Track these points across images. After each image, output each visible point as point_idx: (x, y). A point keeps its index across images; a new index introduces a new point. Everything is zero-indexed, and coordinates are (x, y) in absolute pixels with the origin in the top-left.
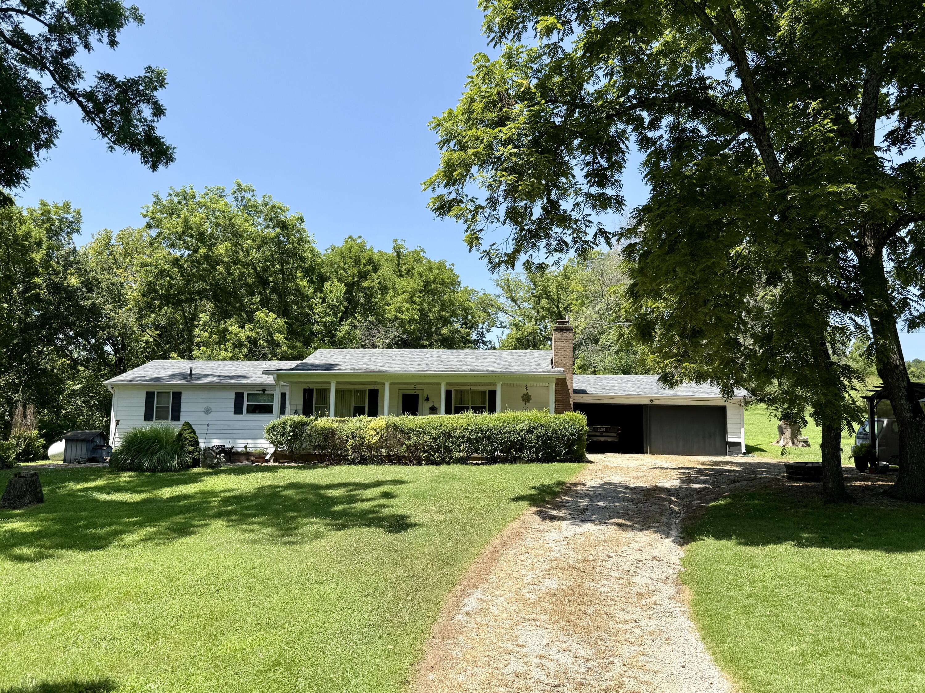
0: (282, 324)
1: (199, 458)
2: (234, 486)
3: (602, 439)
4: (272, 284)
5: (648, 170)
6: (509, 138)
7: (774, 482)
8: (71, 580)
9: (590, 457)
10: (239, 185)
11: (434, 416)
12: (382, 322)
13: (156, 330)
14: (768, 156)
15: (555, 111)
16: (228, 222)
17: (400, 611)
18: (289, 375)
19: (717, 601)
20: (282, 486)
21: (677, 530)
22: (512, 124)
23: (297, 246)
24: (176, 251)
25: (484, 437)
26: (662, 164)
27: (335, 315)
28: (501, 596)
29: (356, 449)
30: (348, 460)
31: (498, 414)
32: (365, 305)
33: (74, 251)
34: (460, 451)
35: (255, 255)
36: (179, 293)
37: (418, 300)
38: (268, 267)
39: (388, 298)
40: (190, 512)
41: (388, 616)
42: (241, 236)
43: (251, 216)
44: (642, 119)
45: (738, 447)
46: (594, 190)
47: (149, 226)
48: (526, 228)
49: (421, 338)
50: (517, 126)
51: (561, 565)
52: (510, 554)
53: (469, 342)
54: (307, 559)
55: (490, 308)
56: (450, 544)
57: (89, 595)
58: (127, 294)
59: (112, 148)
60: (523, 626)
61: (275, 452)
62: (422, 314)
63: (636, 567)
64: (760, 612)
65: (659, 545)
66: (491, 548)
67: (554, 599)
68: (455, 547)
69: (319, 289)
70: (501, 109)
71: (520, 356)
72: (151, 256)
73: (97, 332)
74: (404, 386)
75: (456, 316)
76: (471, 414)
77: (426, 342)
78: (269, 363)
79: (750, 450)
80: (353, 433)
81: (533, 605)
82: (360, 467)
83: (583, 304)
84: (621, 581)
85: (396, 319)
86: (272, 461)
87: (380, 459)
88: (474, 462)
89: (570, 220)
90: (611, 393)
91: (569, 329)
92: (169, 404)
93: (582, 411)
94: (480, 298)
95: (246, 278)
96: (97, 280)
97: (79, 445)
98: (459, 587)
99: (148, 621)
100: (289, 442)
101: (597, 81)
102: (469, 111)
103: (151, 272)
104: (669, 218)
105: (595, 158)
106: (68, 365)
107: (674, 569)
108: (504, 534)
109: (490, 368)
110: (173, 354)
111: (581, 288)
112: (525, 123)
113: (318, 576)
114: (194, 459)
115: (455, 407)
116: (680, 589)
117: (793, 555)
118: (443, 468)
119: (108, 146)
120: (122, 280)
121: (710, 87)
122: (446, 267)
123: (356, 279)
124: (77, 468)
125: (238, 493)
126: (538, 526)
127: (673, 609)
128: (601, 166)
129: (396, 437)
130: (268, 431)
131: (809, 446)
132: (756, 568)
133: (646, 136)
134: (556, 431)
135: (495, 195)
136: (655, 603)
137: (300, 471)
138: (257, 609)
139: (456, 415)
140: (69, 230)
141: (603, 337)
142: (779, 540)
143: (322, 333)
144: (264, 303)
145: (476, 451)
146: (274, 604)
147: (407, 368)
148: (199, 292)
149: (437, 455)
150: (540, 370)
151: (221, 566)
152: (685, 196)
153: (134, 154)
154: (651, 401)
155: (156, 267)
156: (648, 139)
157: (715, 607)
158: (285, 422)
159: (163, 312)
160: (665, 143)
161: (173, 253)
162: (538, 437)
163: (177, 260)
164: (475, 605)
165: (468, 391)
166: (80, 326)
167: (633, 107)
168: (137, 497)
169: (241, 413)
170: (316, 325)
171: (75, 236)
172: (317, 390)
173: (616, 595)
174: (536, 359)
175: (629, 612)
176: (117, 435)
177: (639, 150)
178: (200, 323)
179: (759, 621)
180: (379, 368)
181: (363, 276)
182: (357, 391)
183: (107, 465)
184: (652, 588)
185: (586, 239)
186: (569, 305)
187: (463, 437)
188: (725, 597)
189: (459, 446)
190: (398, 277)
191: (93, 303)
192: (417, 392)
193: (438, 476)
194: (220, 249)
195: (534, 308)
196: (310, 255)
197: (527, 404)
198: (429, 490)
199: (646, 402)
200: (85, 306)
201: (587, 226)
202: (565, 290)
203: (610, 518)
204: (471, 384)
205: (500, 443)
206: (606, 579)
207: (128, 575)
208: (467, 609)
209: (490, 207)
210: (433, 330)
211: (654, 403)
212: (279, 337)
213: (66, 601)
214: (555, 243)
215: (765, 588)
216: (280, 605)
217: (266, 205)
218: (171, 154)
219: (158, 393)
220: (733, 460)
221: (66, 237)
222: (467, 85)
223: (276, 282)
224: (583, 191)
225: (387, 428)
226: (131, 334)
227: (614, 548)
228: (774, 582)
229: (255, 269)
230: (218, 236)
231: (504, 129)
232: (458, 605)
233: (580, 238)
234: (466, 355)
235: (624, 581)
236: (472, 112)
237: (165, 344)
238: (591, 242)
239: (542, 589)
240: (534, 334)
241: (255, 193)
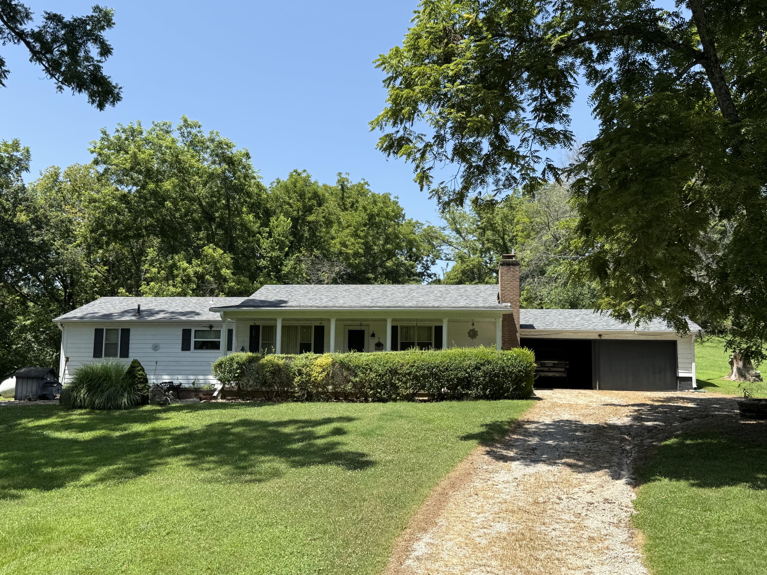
0: (229, 259)
1: (148, 395)
2: (183, 424)
3: (550, 374)
4: (218, 220)
5: (597, 103)
6: (455, 74)
7: (727, 420)
8: (24, 523)
9: (538, 393)
10: (185, 121)
11: (380, 353)
12: (327, 255)
13: (105, 265)
14: (720, 89)
15: (502, 46)
16: (174, 159)
17: (350, 556)
18: (235, 312)
19: (671, 547)
20: (230, 424)
21: (629, 471)
22: (458, 59)
23: (244, 181)
24: (123, 187)
25: (431, 374)
26: (612, 97)
27: (281, 249)
28: (450, 540)
29: (302, 386)
30: (295, 397)
31: (445, 351)
32: (310, 239)
33: (23, 189)
34: (407, 388)
35: (202, 191)
36: (126, 229)
37: (362, 234)
38: (214, 202)
39: (333, 232)
40: (140, 451)
41: (337, 561)
42: (188, 172)
43: (197, 152)
44: (590, 52)
45: (689, 382)
46: (543, 125)
47: (96, 162)
48: (474, 164)
49: (366, 272)
50: (463, 61)
51: (510, 508)
52: (459, 496)
53: (415, 275)
54: (256, 500)
55: (435, 240)
56: (398, 485)
57: (41, 538)
58: (75, 230)
59: (60, 88)
60: (474, 572)
61: (223, 389)
62: (366, 247)
63: (588, 510)
64: (716, 558)
65: (611, 487)
66: (439, 489)
67: (505, 543)
68: (403, 488)
69: (266, 224)
70: (447, 44)
71: (466, 291)
72: (98, 192)
73: (46, 268)
74: (350, 322)
75: (401, 248)
76: (417, 351)
77: (371, 276)
78: (215, 299)
79: (701, 385)
80: (299, 370)
81: (484, 550)
82: (307, 404)
83: (528, 236)
84: (572, 525)
85: (341, 253)
86: (219, 397)
87: (327, 396)
88: (421, 398)
89: (518, 156)
90: (559, 328)
91: (516, 264)
92: (117, 340)
93: (529, 348)
94: (425, 230)
95: (192, 214)
96: (46, 217)
97: (30, 382)
98: (408, 531)
99: (99, 566)
100: (236, 379)
101: (547, 15)
102: (415, 47)
103: (99, 208)
104: (620, 156)
105: (543, 92)
106: (18, 300)
107: (626, 512)
108: (452, 474)
109: (436, 304)
110: (122, 290)
111: (526, 220)
112: (471, 58)
113: (268, 518)
114: (143, 396)
115: (401, 343)
116: (632, 533)
117: (748, 497)
118: (390, 405)
119: (56, 86)
120: (71, 216)
121: (661, 19)
122: (390, 200)
123: (300, 213)
124: (28, 406)
125: (187, 431)
126: (486, 467)
127: (626, 554)
128: (549, 101)
129: (342, 374)
130: (215, 368)
131: (761, 380)
132: (710, 511)
133: (595, 69)
134: (503, 368)
135: (442, 132)
136: (608, 548)
137: (248, 409)
138: (207, 553)
139: (403, 352)
140: (18, 168)
141: (550, 269)
142: (733, 482)
143: (268, 267)
144: (210, 239)
145: (423, 387)
146: (224, 547)
147: (352, 304)
148: (146, 228)
149: (383, 392)
150: (487, 305)
151: (171, 508)
152: (637, 132)
153: (81, 93)
154: (600, 335)
155: (104, 203)
156: (596, 72)
157: (669, 553)
158: (232, 359)
159: (111, 248)
160: (615, 76)
161: (120, 189)
162: (485, 373)
163: (124, 196)
164: (424, 550)
165: (414, 327)
166: (30, 263)
167: (582, 40)
168: (87, 435)
169: (189, 349)
170: (262, 260)
171: (24, 174)
172: (264, 327)
173: (567, 539)
174: (482, 294)
175: (581, 558)
176: (67, 372)
177: (588, 83)
178: (148, 258)
179: (714, 568)
180: (324, 305)
181: (309, 210)
182: (303, 327)
183: (57, 403)
184: (604, 532)
185: (534, 176)
186: (514, 236)
187: (409, 374)
188: (679, 542)
189: (405, 383)
190: (343, 211)
191: (42, 240)
192: (363, 328)
193: (385, 414)
194: (167, 185)
195: (479, 240)
196: (256, 191)
197: (474, 340)
198: (377, 428)
199: (594, 336)
200: (35, 243)
201: (535, 162)
202: (511, 222)
203: (560, 458)
204: (417, 320)
205: (447, 380)
206: (558, 523)
207: (79, 517)
208: (416, 553)
209: (438, 145)
210: (378, 263)
211: (602, 338)
212: (226, 272)
213: (19, 544)
214: (504, 178)
215: (719, 532)
216: (230, 549)
217: (212, 141)
218: (118, 94)
219: (107, 330)
220: (684, 396)
221: (15, 174)
222: (414, 20)
223: (222, 218)
224: (531, 127)
225: (333, 364)
226: (80, 270)
227: (565, 490)
228: (729, 526)
229: (201, 205)
230: (165, 172)
231: (451, 66)
232: (407, 550)
233: (528, 175)
234: (411, 290)
235: (576, 524)
236: (417, 49)
237: (113, 280)
238: (539, 178)
239: (493, 532)
240: (479, 266)
241: (202, 129)
